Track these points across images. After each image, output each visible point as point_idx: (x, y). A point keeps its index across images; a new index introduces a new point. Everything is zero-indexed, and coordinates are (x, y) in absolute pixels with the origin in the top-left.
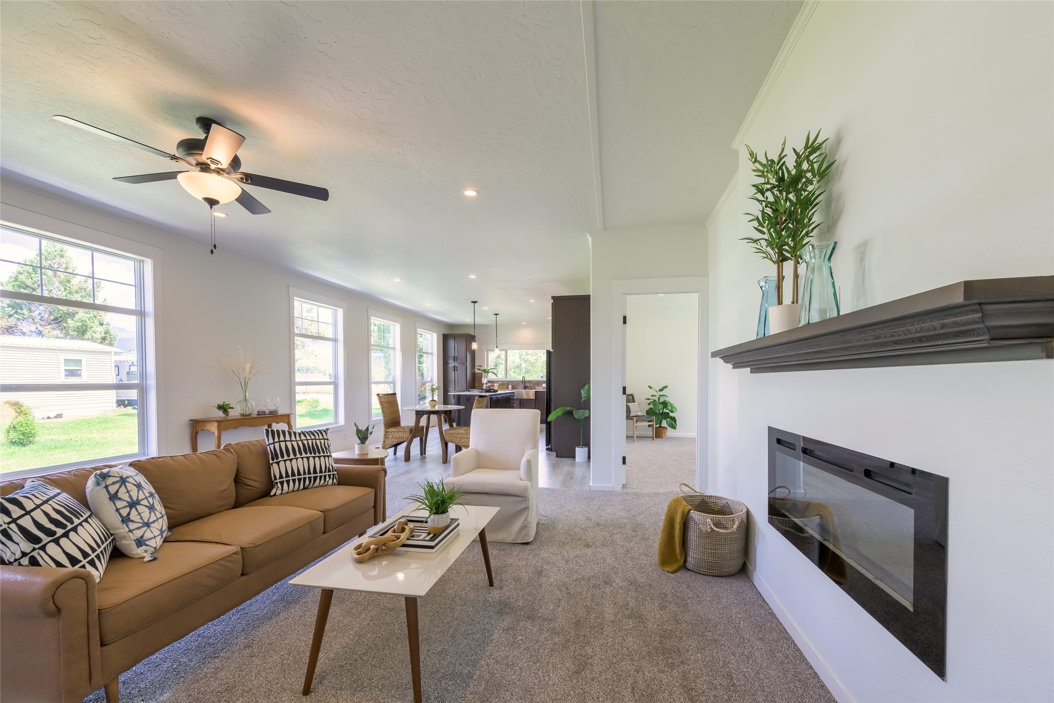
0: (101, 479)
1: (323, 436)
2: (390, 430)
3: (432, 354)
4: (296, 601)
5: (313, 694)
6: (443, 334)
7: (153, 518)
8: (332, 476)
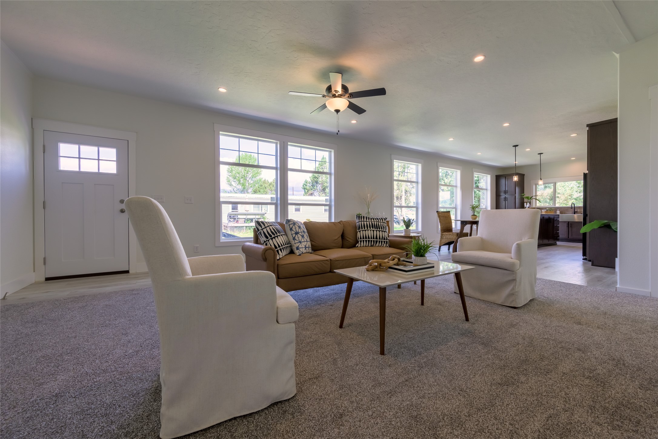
0: (288, 222)
1: (383, 221)
2: (444, 233)
3: (486, 189)
4: (358, 297)
5: (343, 329)
6: (496, 175)
7: (303, 240)
8: (386, 242)
